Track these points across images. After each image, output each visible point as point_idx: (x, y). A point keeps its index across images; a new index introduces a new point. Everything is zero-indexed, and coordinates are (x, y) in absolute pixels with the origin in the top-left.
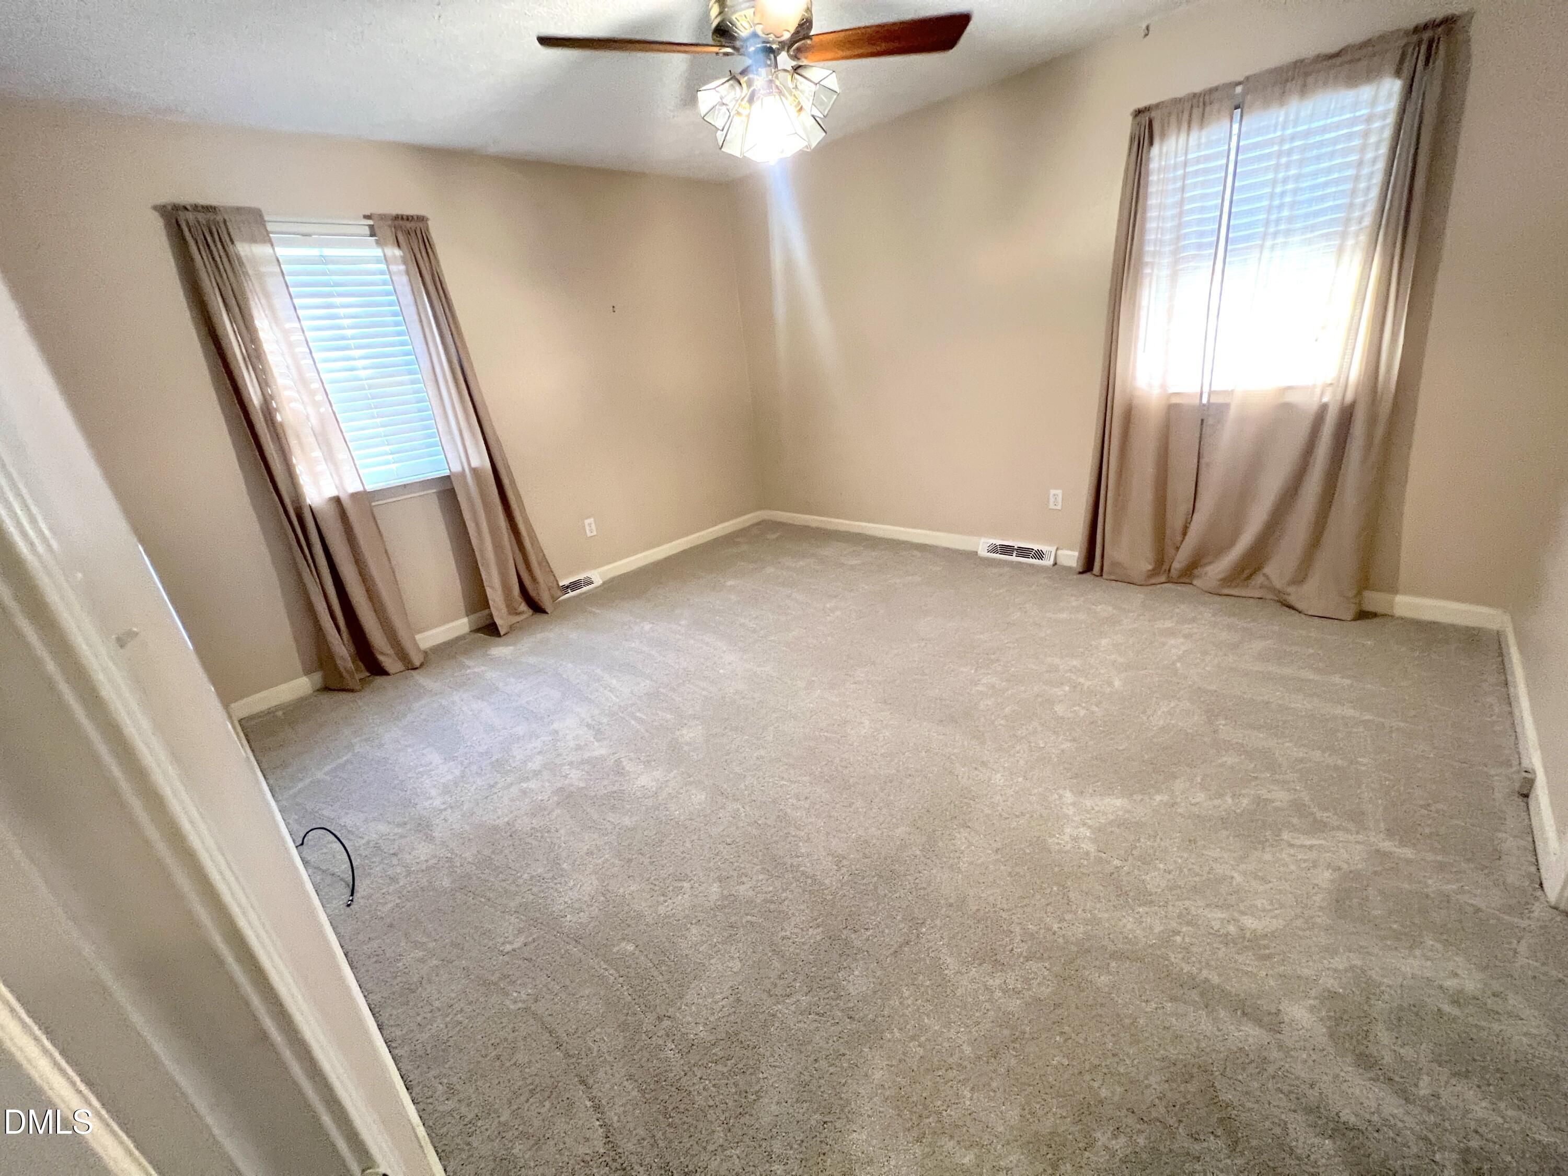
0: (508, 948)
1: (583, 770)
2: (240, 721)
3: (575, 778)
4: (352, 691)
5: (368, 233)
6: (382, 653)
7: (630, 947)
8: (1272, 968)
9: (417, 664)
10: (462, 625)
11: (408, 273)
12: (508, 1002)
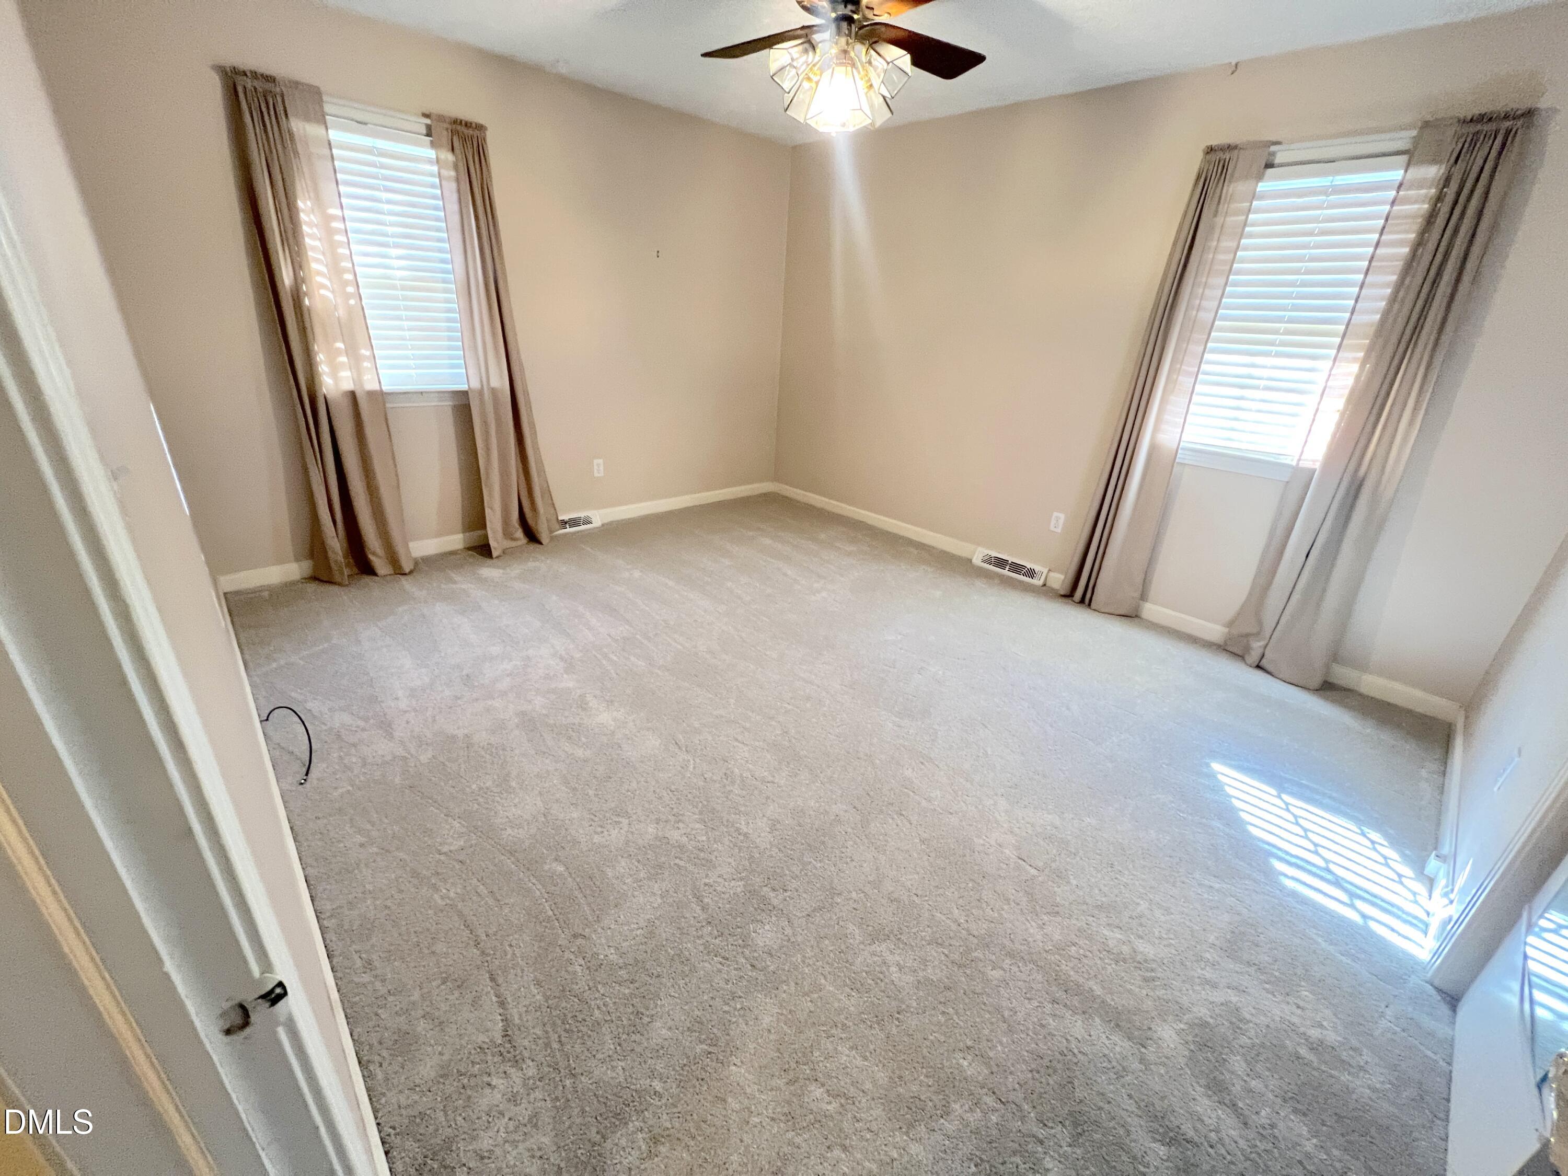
0: (445, 849)
1: (548, 699)
2: (225, 594)
3: (539, 703)
4: (340, 584)
5: (425, 132)
6: (374, 554)
7: (561, 868)
8: (1153, 990)
9: (407, 571)
10: (456, 541)
11: (458, 180)
12: (436, 896)
